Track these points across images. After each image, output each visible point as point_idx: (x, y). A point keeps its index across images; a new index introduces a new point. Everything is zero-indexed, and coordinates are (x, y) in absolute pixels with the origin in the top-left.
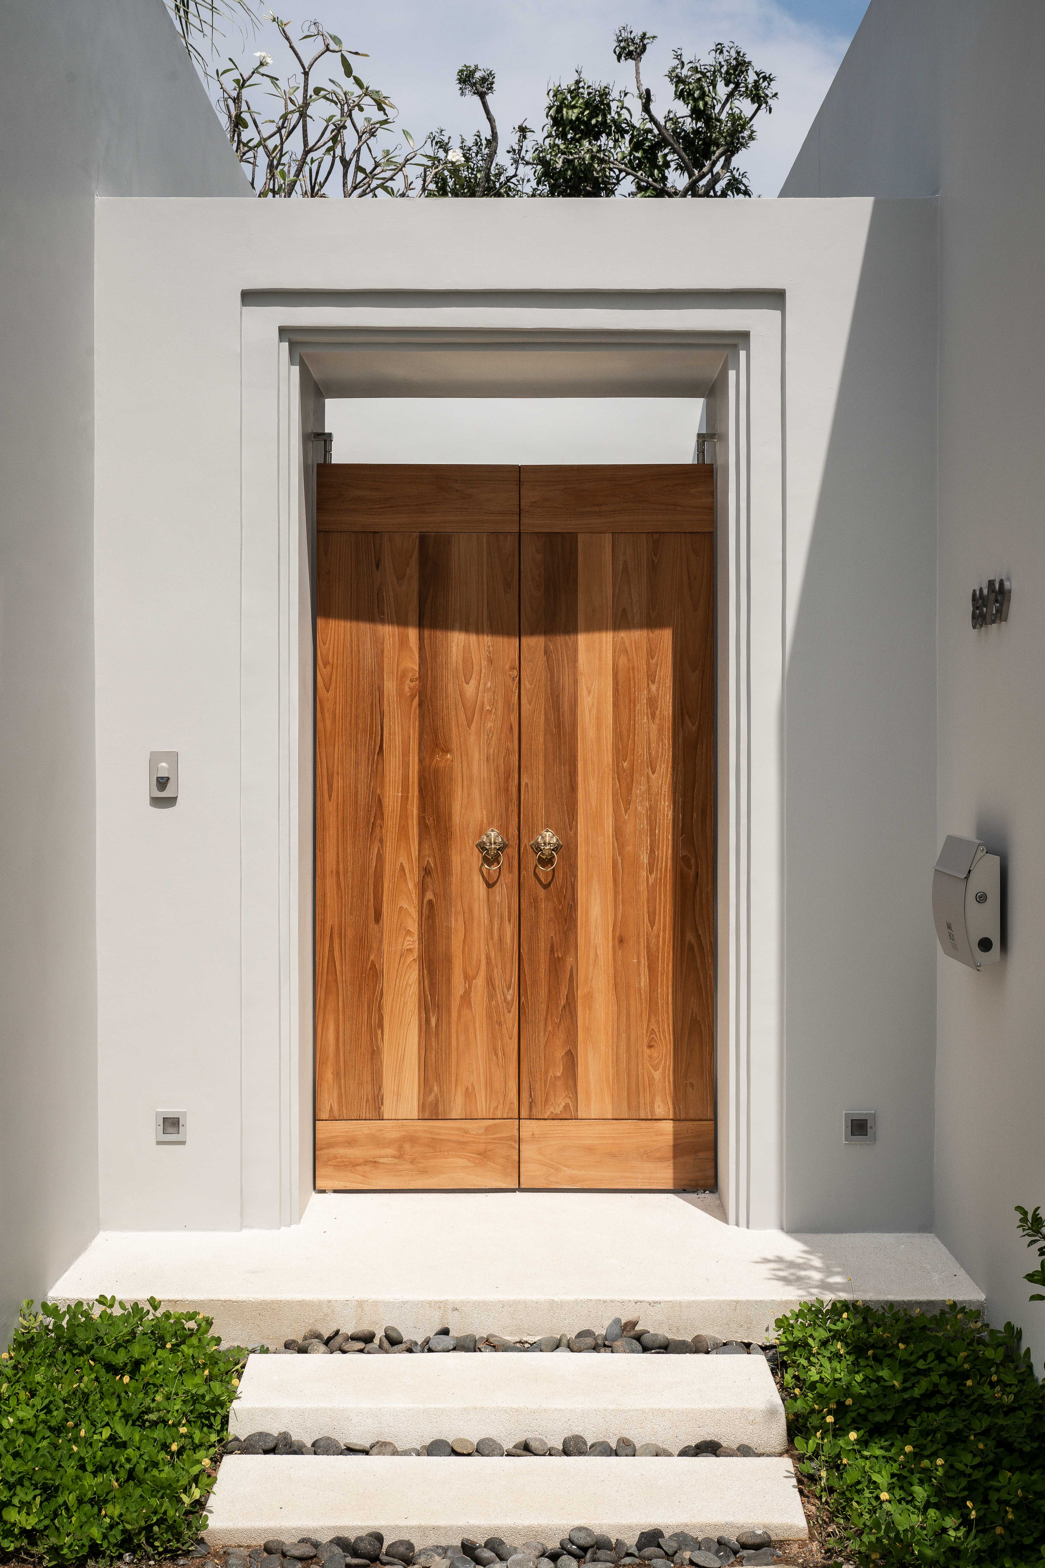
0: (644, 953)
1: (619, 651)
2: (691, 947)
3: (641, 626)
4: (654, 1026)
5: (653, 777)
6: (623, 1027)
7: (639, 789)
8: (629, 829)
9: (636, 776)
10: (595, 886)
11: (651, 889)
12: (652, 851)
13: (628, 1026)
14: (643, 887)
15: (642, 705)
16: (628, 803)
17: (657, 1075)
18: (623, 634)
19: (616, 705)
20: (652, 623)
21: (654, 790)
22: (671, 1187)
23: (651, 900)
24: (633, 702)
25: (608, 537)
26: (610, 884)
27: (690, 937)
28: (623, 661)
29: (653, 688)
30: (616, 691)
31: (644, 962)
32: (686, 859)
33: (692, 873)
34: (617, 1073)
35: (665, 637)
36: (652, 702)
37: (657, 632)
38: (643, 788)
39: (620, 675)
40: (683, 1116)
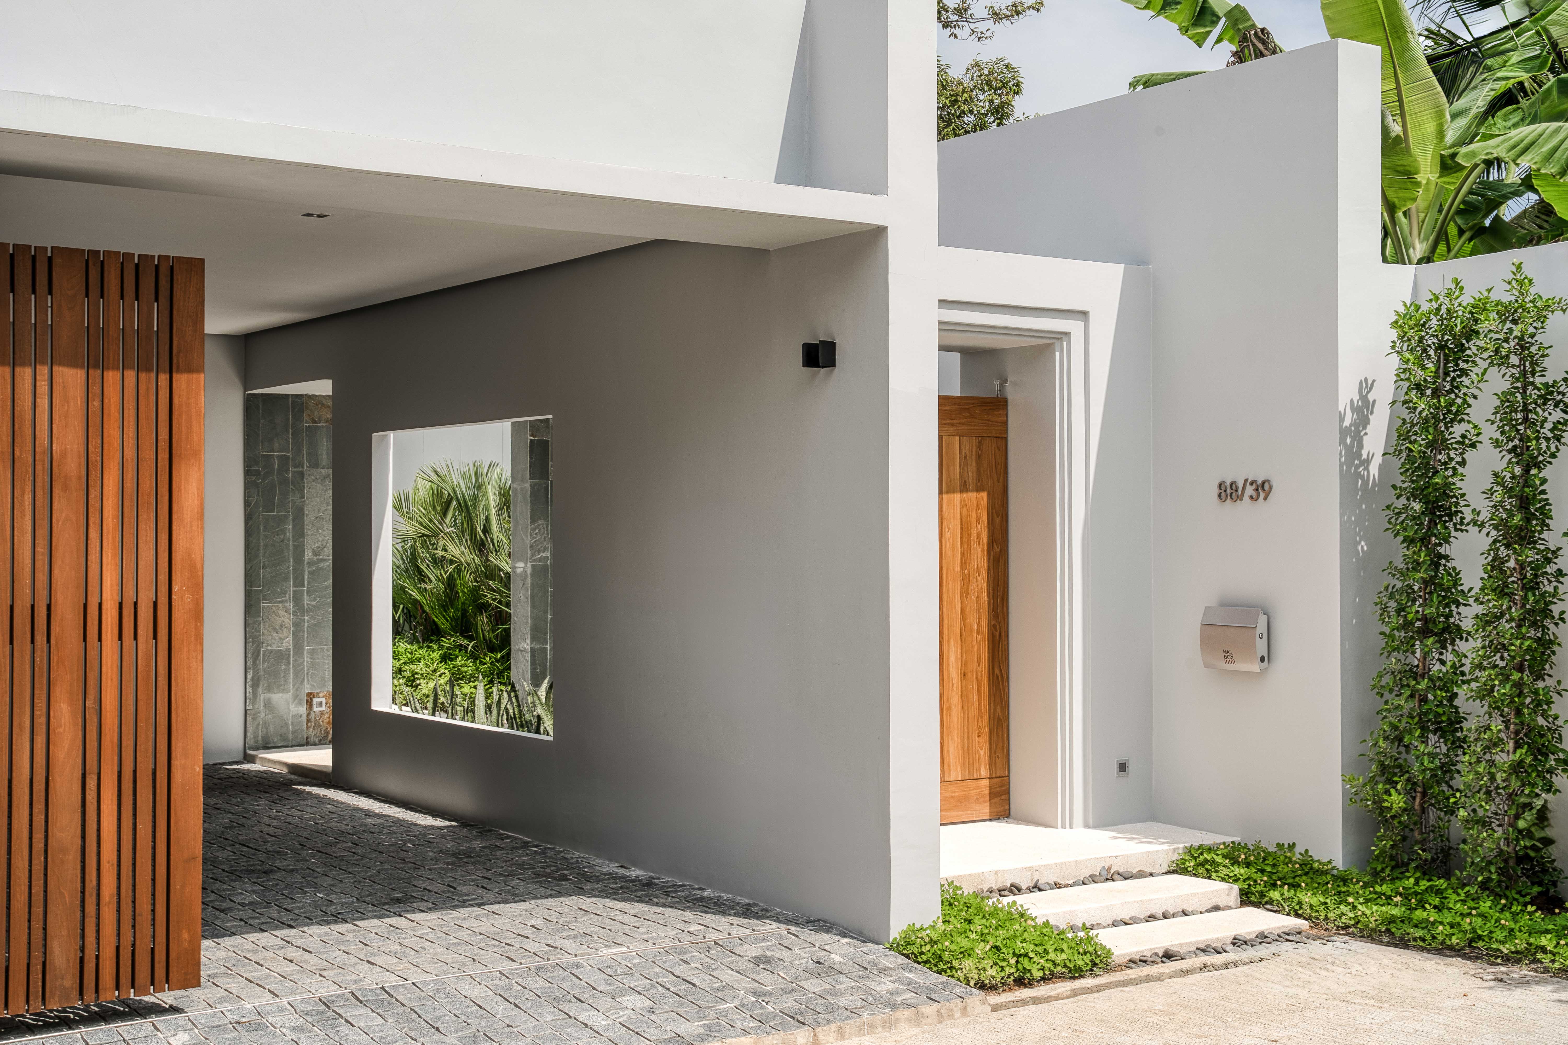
0: (975, 682)
1: (963, 505)
2: (997, 676)
3: (973, 491)
4: (980, 724)
5: (979, 578)
6: (966, 726)
7: (973, 586)
8: (968, 609)
9: (971, 578)
10: (952, 643)
11: (978, 644)
12: (979, 622)
13: (968, 725)
14: (974, 643)
15: (974, 537)
16: (967, 594)
17: (982, 752)
18: (964, 495)
19: (961, 537)
20: (978, 489)
21: (980, 586)
22: (988, 818)
23: (978, 650)
24: (969, 535)
25: (957, 438)
26: (959, 642)
27: (997, 671)
28: (964, 512)
29: (979, 527)
30: (961, 528)
31: (975, 686)
32: (994, 626)
33: (998, 634)
34: (963, 753)
35: (984, 495)
36: (978, 535)
37: (981, 494)
38: (975, 585)
39: (964, 520)
40: (994, 775)
